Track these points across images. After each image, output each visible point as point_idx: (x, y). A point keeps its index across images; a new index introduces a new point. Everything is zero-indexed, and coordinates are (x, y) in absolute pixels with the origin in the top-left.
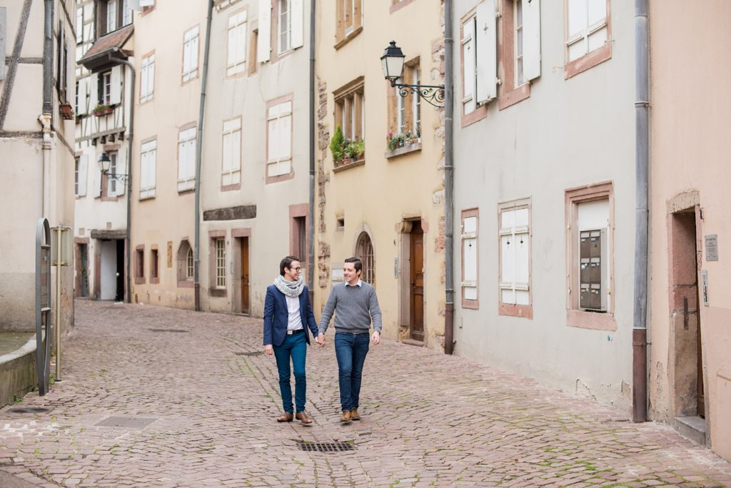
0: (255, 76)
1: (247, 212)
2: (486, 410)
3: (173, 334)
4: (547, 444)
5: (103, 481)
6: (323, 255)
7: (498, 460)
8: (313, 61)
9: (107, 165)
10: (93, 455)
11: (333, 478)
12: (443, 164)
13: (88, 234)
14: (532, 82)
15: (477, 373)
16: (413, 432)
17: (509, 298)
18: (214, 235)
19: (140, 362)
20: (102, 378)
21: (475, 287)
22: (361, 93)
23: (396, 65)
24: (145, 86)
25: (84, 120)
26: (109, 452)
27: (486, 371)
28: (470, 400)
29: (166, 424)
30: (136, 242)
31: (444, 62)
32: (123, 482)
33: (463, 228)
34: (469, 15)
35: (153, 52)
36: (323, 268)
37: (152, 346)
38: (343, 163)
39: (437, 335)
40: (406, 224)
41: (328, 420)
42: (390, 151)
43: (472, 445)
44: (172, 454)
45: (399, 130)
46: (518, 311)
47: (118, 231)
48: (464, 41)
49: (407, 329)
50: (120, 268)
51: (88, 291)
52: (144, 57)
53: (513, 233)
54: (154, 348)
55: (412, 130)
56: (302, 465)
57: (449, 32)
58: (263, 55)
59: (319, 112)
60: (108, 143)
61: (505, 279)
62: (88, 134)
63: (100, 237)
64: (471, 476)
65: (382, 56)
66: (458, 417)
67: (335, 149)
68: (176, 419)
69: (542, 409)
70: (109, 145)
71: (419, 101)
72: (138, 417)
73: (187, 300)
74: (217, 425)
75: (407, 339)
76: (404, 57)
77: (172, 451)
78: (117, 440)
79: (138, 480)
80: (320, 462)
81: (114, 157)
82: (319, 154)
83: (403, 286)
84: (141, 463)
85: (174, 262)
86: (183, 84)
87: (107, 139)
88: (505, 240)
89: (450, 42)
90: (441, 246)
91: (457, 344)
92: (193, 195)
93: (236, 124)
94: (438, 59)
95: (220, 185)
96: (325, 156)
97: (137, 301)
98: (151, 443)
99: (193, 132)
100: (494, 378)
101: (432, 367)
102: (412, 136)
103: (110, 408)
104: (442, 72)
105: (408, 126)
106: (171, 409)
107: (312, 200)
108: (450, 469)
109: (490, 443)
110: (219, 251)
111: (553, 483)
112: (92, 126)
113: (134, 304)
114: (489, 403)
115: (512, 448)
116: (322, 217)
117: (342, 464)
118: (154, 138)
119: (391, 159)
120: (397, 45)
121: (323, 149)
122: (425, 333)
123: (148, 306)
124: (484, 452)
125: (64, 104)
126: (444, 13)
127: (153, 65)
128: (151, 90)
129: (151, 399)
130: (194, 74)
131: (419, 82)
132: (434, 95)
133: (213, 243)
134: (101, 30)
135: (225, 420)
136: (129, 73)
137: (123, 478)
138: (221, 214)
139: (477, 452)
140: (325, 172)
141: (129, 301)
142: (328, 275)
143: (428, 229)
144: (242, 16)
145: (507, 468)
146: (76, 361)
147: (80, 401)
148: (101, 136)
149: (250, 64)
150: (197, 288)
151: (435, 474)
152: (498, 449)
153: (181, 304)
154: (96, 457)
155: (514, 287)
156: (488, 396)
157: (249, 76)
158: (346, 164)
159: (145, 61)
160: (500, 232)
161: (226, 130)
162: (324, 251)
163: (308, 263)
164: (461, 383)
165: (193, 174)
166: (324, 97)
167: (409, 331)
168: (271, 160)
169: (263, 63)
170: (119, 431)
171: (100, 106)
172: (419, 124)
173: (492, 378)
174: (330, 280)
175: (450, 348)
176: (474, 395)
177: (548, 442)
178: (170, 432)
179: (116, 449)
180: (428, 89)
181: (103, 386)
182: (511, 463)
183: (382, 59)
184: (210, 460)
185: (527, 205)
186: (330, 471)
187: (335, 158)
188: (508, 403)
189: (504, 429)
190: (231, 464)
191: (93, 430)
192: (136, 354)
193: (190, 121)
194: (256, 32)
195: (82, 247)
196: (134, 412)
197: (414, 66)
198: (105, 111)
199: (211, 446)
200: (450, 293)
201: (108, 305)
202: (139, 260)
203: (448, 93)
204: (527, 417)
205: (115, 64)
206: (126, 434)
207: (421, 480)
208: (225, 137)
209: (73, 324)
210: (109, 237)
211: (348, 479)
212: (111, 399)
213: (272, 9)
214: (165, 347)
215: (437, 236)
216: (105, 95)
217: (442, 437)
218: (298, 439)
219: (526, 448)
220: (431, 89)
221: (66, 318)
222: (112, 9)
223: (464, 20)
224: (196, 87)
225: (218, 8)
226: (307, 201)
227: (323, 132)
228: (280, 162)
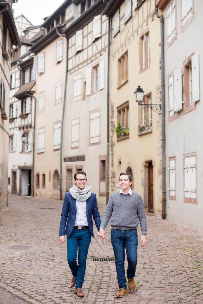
0: (85, 101)
1: (81, 158)
2: (175, 244)
3: (49, 210)
4: (198, 259)
5: (4, 273)
6: (113, 177)
7: (175, 266)
8: (108, 95)
9: (24, 139)
10: (3, 261)
11: (103, 273)
12: (161, 138)
13: (16, 168)
14: (196, 102)
15: (174, 228)
16: (142, 253)
17: (188, 195)
18: (68, 168)
19: (32, 222)
20: (14, 228)
21: (174, 190)
22: (128, 108)
23: (140, 96)
24: (40, 106)
25: (15, 120)
26: (10, 260)
27: (178, 227)
28: (169, 239)
29: (37, 249)
30: (36, 171)
31: (161, 95)
32: (13, 273)
33: (169, 165)
34: (171, 74)
35: (43, 91)
36: (112, 182)
37: (39, 215)
38: (120, 137)
39: (159, 211)
40: (146, 164)
41: (106, 247)
42: (139, 132)
43: (166, 259)
44: (37, 262)
45: (143, 123)
46: (191, 201)
47: (29, 166)
48: (169, 85)
49: (147, 208)
50: (30, 182)
51: (16, 192)
52: (40, 93)
53: (189, 167)
54: (40, 216)
55: (148, 123)
56: (91, 267)
57: (163, 81)
58: (88, 92)
59: (111, 116)
60: (25, 129)
61: (186, 187)
62: (17, 126)
63: (21, 169)
64: (162, 273)
65: (135, 92)
66: (162, 247)
67: (118, 132)
68: (41, 246)
69: (199, 244)
70: (26, 130)
71: (151, 111)
72: (26, 245)
73: (57, 195)
74: (59, 249)
75: (147, 212)
76: (144, 92)
77: (37, 260)
78: (15, 255)
79: (19, 272)
80: (98, 266)
81: (28, 135)
82: (111, 134)
83: (145, 190)
84: (22, 265)
85: (52, 180)
86: (55, 104)
87: (25, 128)
88: (186, 170)
89: (164, 86)
90: (160, 173)
91: (167, 215)
92: (59, 151)
93: (77, 121)
94: (159, 93)
95: (70, 147)
96: (113, 135)
97: (36, 196)
98: (29, 257)
99: (59, 125)
100: (181, 230)
101: (155, 225)
102: (148, 126)
103: (15, 241)
104: (160, 98)
105: (147, 122)
106: (40, 242)
107: (108, 153)
108: (153, 270)
109: (174, 258)
110: (70, 175)
111: (197, 277)
112: (18, 122)
113: (35, 197)
114: (177, 241)
115: (182, 261)
116: (112, 161)
117: (108, 267)
118: (44, 127)
119: (140, 136)
120: (141, 87)
121: (113, 131)
122: (154, 210)
123: (41, 198)
124: (170, 262)
125: (3, 113)
126: (161, 73)
127: (44, 97)
128: (43, 107)
129: (33, 237)
130: (60, 101)
131: (151, 103)
132: (157, 108)
133: (68, 171)
134: (23, 82)
135: (62, 247)
136: (34, 100)
137: (13, 271)
138: (71, 159)
139: (167, 263)
140: (114, 141)
141: (33, 196)
142: (115, 185)
143: (155, 165)
144: (80, 76)
145: (178, 270)
146: (5, 221)
147: (2, 238)
148: (22, 126)
149: (83, 96)
150: (61, 190)
151: (146, 272)
152: (177, 261)
153: (54, 197)
154: (4, 262)
155: (190, 191)
156: (177, 238)
157: (82, 101)
158: (122, 138)
159: (40, 95)
160: (184, 167)
161: (73, 124)
162: (113, 175)
163: (106, 180)
164: (166, 232)
165: (59, 142)
166: (113, 110)
167: (147, 209)
168: (91, 136)
169: (88, 96)
170: (16, 251)
171: (22, 114)
172: (151, 121)
173: (179, 230)
174: (115, 187)
175: (164, 217)
176: (171, 237)
177: (199, 258)
178: (38, 252)
179: (13, 259)
180: (154, 106)
181: (14, 232)
182: (180, 268)
183: (135, 93)
184: (52, 264)
185: (195, 155)
186: (102, 270)
187: (118, 135)
188: (185, 241)
189: (181, 252)
190: (60, 266)
191: (5, 250)
192: (31, 218)
193: (59, 120)
194: (85, 83)
195: (14, 173)
196: (25, 243)
197: (149, 96)
198: (24, 116)
199: (54, 258)
200: (164, 193)
201: (24, 197)
202: (37, 178)
203: (163, 107)
204: (192, 247)
205: (28, 96)
206: (19, 253)
207: (140, 274)
208: (73, 127)
209: (7, 205)
210: (25, 169)
211: (109, 273)
212: (17, 237)
213: (92, 73)
214: (44, 215)
215: (159, 168)
216: (24, 109)
217: (154, 256)
218: (92, 255)
219: (188, 261)
220: (155, 106)
221: (4, 202)
222: (27, 73)
223: (169, 77)
224: (61, 106)
225: (70, 73)
226: (106, 153)
227: (112, 125)
228: (95, 137)
